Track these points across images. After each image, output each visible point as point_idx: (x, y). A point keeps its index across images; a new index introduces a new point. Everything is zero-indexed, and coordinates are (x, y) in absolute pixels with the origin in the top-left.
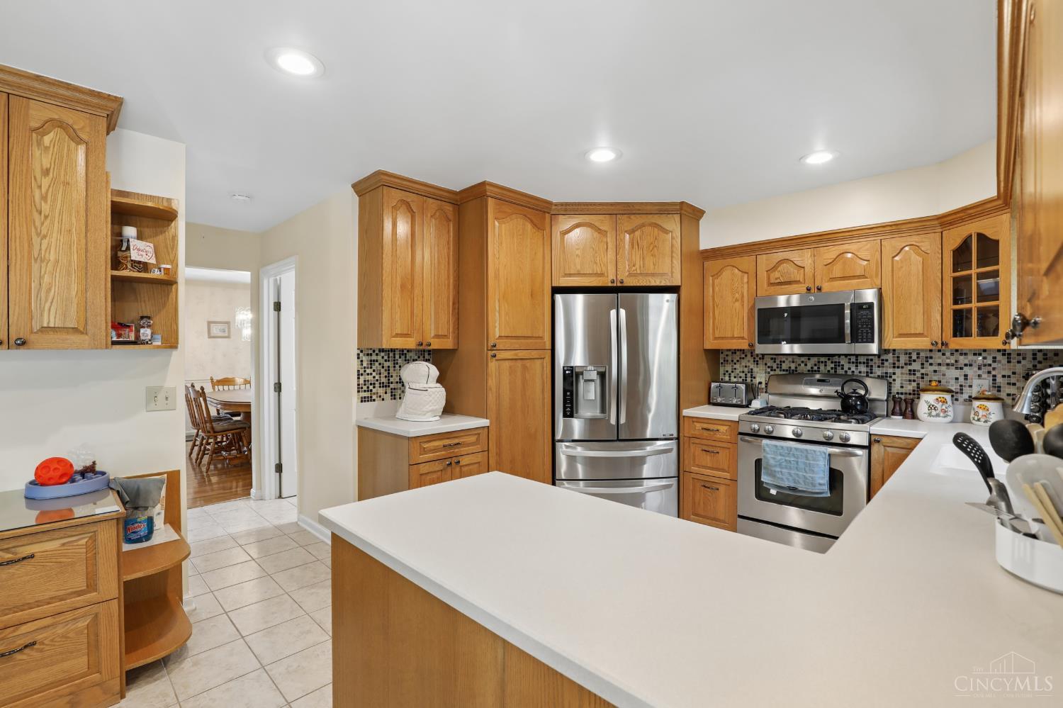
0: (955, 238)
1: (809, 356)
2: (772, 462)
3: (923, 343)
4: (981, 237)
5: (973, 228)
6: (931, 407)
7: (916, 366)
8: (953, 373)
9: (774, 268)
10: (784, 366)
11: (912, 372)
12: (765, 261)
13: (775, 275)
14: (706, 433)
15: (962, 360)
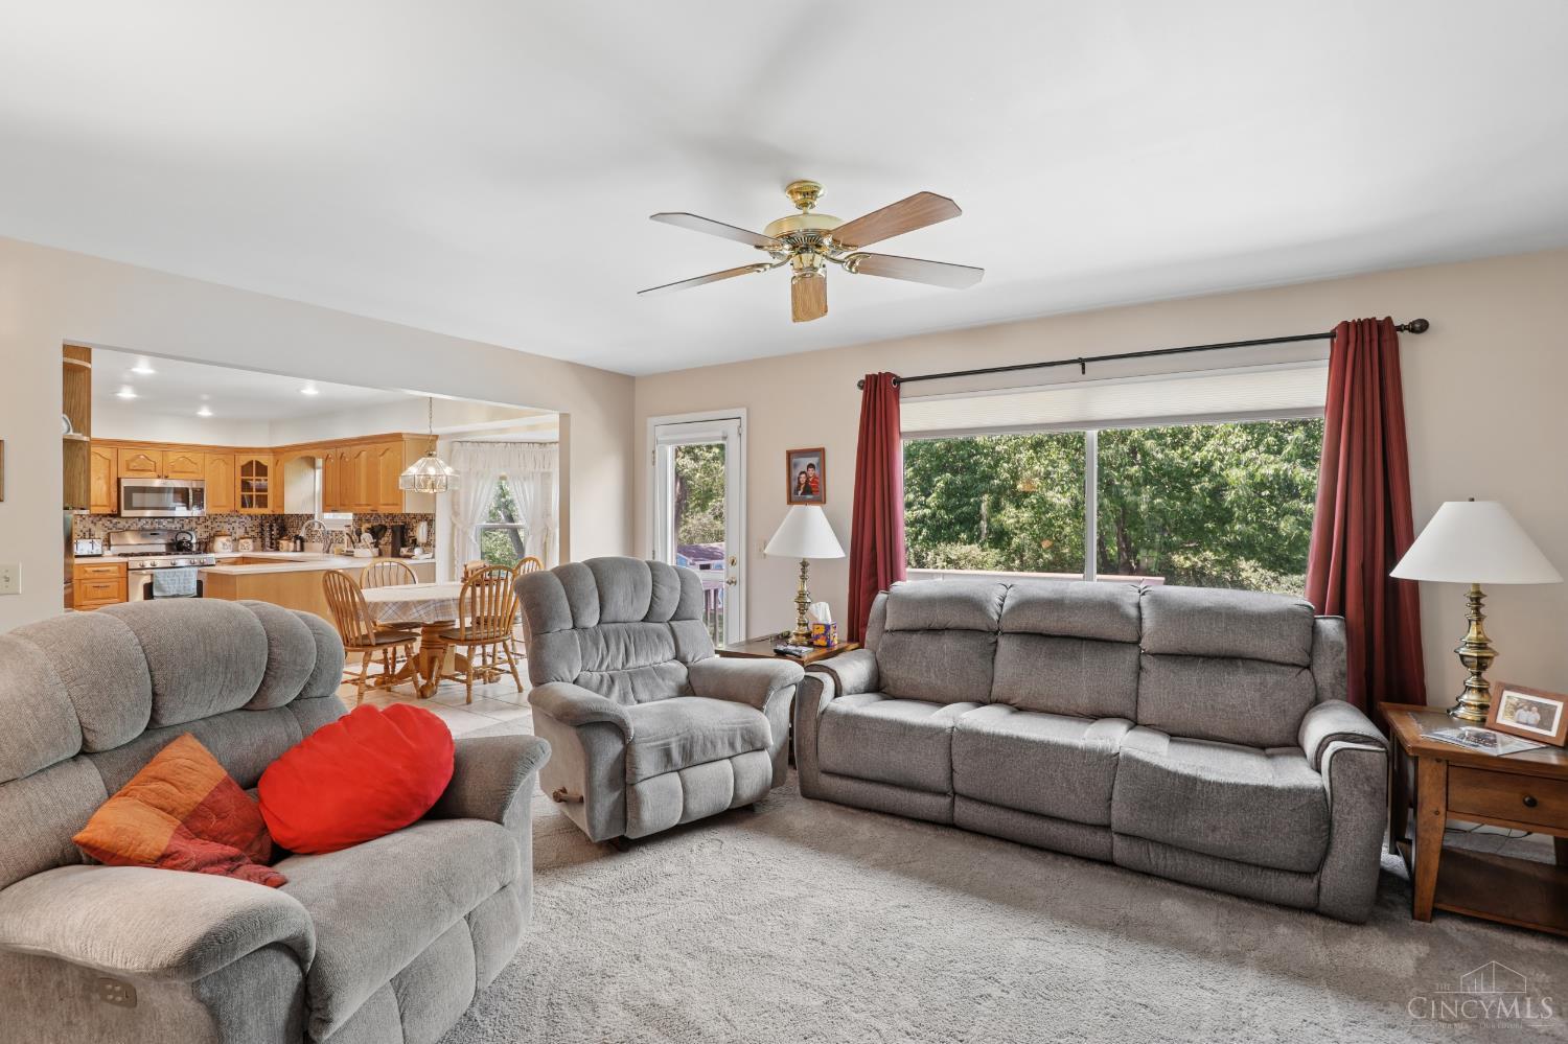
0: (244, 460)
1: (140, 518)
2: (162, 582)
3: (225, 511)
4: (258, 463)
5: (255, 458)
6: (224, 544)
7: (208, 523)
8: (227, 526)
9: (133, 460)
10: (119, 526)
11: (207, 527)
12: (126, 455)
13: (133, 465)
14: (97, 574)
15: (232, 520)
